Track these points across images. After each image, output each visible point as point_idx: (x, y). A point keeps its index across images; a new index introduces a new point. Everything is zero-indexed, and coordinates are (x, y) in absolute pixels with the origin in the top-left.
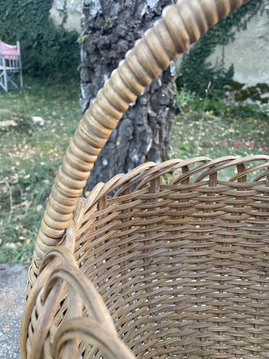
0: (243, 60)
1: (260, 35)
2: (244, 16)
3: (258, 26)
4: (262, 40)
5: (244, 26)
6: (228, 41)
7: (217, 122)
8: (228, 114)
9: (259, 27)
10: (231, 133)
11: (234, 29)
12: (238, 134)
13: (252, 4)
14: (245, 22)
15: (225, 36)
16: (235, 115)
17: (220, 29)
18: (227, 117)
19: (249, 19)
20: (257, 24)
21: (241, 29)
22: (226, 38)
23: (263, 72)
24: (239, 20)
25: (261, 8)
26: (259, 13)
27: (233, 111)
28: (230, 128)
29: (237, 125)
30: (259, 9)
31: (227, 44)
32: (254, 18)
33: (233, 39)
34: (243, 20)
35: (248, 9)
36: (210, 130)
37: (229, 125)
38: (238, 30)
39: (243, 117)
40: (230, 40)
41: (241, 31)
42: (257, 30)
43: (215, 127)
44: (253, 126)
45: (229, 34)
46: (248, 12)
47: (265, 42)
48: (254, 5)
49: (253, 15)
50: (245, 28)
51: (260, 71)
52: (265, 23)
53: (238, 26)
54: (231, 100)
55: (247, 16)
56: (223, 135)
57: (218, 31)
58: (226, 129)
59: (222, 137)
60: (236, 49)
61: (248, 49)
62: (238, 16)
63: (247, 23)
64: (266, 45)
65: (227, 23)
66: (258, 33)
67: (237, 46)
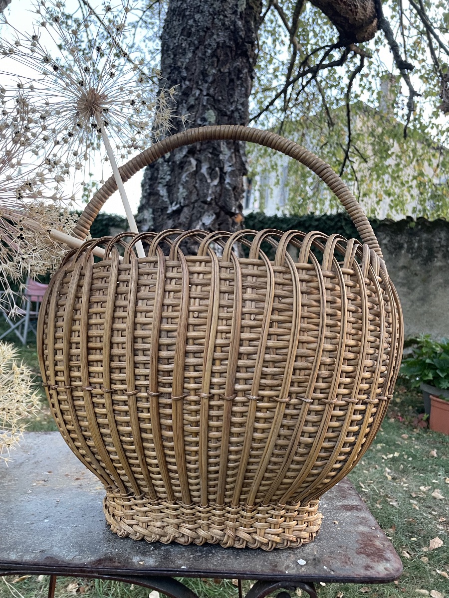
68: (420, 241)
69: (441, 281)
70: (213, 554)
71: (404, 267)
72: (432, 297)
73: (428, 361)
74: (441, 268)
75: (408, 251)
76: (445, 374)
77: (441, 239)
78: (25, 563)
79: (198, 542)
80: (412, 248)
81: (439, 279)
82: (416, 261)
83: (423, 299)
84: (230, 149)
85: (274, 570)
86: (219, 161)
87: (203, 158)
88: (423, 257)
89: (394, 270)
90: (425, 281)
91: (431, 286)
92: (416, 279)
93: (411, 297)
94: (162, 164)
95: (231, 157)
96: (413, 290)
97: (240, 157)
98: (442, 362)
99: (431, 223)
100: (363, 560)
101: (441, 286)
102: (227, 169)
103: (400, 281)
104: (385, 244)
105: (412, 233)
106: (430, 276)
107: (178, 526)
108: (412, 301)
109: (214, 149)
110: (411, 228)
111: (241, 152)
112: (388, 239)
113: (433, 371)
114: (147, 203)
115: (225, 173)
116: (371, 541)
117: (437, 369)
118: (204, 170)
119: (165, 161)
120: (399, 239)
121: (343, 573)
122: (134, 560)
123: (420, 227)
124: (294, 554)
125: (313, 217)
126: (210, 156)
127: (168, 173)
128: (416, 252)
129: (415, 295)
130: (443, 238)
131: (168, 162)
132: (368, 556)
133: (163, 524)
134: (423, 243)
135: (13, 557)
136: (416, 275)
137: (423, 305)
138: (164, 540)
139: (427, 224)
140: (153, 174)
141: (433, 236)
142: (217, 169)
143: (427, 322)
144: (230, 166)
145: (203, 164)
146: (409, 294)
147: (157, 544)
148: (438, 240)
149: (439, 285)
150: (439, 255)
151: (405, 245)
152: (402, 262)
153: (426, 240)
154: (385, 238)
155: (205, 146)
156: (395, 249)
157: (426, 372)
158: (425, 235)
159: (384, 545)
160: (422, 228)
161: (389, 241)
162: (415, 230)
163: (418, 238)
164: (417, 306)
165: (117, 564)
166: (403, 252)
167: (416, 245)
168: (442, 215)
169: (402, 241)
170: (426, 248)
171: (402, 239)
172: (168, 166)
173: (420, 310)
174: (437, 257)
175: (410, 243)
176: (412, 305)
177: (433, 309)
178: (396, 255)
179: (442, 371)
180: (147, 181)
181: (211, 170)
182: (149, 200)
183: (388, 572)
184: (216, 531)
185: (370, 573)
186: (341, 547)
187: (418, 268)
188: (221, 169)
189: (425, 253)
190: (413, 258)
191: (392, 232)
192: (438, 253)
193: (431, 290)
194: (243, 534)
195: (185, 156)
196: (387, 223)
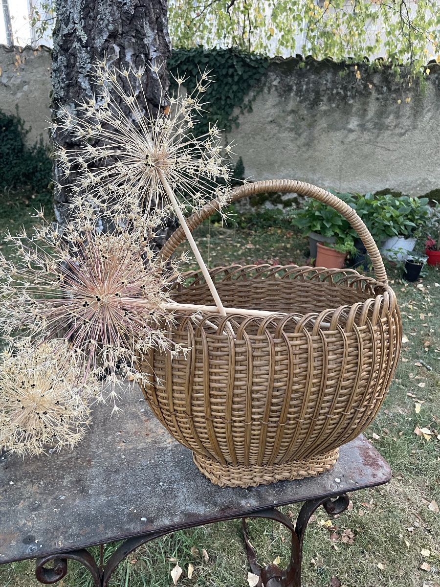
0: (253, 151)
1: (270, 119)
2: (248, 94)
3: (266, 107)
4: (273, 125)
5: (248, 107)
6: (230, 127)
7: (230, 236)
8: (243, 225)
9: (268, 109)
10: (250, 249)
11: (236, 111)
12: (258, 250)
13: (256, 79)
14: (250, 102)
15: (226, 122)
16: (253, 225)
17: (218, 112)
18: (243, 228)
19: (254, 99)
20: (264, 104)
21: (245, 111)
22: (228, 124)
23: (279, 166)
24: (242, 100)
25: (267, 84)
26: (266, 90)
27: (249, 220)
28: (248, 243)
29: (257, 239)
30: (265, 84)
31: (230, 132)
32: (260, 97)
33: (238, 125)
34: (246, 100)
35: (252, 84)
36: (222, 248)
37: (245, 239)
38: (242, 113)
39: (263, 227)
40: (233, 126)
41: (246, 114)
42: (266, 112)
43: (228, 242)
44: (276, 237)
45: (230, 118)
46: (253, 89)
47: (277, 128)
48: (259, 80)
49: (258, 93)
50: (251, 110)
51: (276, 165)
52: (275, 103)
53: (241, 107)
54: (245, 204)
55: (252, 94)
56: (240, 253)
57: (217, 114)
58: (243, 245)
59: (238, 255)
60: (242, 137)
61: (258, 137)
62: (240, 95)
63: (253, 103)
64: (279, 132)
65: (226, 104)
66: (267, 117)
67: (243, 134)
68: (308, 83)
69: (325, 125)
70: (286, 487)
71: (293, 111)
72: (316, 142)
73: (317, 213)
74: (325, 112)
75: (296, 95)
76: (330, 224)
77: (327, 81)
78: (178, 525)
79: (275, 482)
80: (301, 91)
81: (323, 123)
82: (304, 105)
83: (308, 145)
84: (153, 30)
85: (326, 491)
86: (144, 46)
87: (126, 43)
88: (310, 100)
89: (283, 114)
90: (311, 126)
91: (316, 131)
92: (303, 123)
93: (298, 143)
94: (80, 49)
95: (155, 39)
96: (300, 135)
97: (163, 38)
98: (328, 214)
99: (319, 63)
100: (369, 470)
101: (324, 131)
102: (153, 55)
103: (289, 126)
104: (276, 86)
105: (301, 75)
106: (316, 120)
107: (262, 477)
108: (299, 147)
109: (137, 31)
110: (301, 69)
111: (165, 31)
112: (278, 80)
113: (320, 222)
114: (67, 96)
115: (151, 60)
116: (367, 453)
117: (323, 219)
118: (128, 58)
119: (83, 47)
120: (288, 80)
121: (363, 483)
122: (243, 504)
123: (308, 67)
124: (331, 474)
125: (202, 52)
126: (134, 40)
127: (88, 61)
128: (303, 95)
129: (302, 140)
130: (329, 81)
131: (86, 47)
132: (371, 466)
133: (252, 476)
134: (311, 85)
135: (167, 522)
136: (303, 119)
137: (308, 150)
138: (254, 485)
139: (315, 64)
140: (68, 60)
141: (320, 78)
142: (142, 55)
143: (310, 167)
144: (155, 51)
145: (126, 51)
146: (296, 139)
147: (250, 488)
148: (325, 82)
149: (323, 130)
150: (325, 99)
151: (294, 88)
152: (291, 105)
153: (314, 83)
154: (275, 79)
155: (127, 28)
156: (285, 92)
157: (315, 223)
158: (313, 76)
159: (374, 454)
160: (310, 69)
161: (279, 83)
162: (304, 70)
163: (306, 80)
164: (303, 151)
165: (235, 510)
166: (292, 94)
167: (305, 87)
168: (330, 55)
169: (291, 83)
170: (313, 91)
171: (292, 80)
172: (87, 52)
173: (306, 156)
174: (322, 101)
175: (299, 84)
176: (299, 151)
177: (316, 154)
178: (285, 98)
179: (328, 221)
180: (63, 68)
181: (136, 56)
182: (68, 92)
183: (386, 477)
184: (286, 474)
185: (377, 480)
186: (353, 462)
187: (305, 112)
188: (147, 55)
189: (312, 96)
190: (301, 102)
191: (282, 73)
192: (323, 96)
193: (316, 135)
194: (302, 472)
195: (106, 41)
196: (277, 61)
